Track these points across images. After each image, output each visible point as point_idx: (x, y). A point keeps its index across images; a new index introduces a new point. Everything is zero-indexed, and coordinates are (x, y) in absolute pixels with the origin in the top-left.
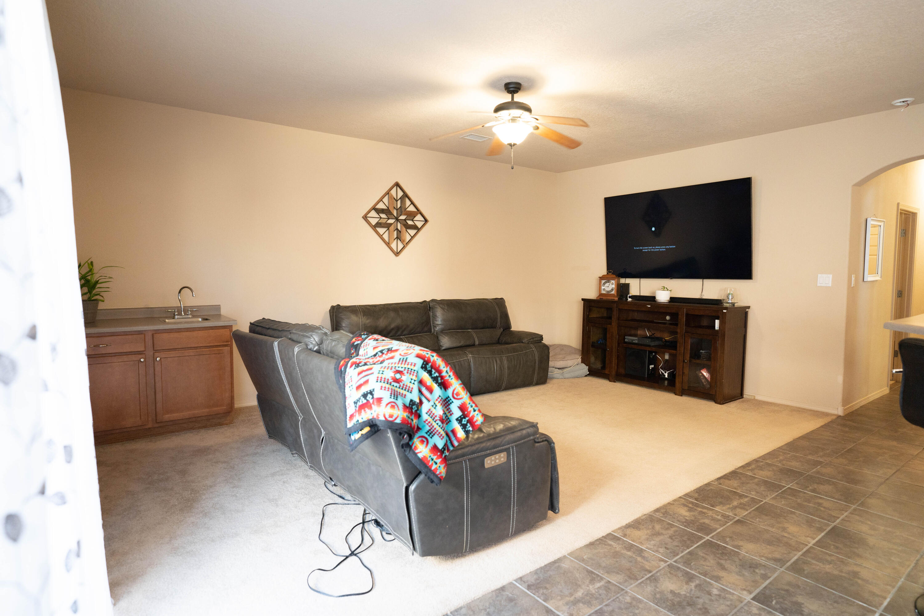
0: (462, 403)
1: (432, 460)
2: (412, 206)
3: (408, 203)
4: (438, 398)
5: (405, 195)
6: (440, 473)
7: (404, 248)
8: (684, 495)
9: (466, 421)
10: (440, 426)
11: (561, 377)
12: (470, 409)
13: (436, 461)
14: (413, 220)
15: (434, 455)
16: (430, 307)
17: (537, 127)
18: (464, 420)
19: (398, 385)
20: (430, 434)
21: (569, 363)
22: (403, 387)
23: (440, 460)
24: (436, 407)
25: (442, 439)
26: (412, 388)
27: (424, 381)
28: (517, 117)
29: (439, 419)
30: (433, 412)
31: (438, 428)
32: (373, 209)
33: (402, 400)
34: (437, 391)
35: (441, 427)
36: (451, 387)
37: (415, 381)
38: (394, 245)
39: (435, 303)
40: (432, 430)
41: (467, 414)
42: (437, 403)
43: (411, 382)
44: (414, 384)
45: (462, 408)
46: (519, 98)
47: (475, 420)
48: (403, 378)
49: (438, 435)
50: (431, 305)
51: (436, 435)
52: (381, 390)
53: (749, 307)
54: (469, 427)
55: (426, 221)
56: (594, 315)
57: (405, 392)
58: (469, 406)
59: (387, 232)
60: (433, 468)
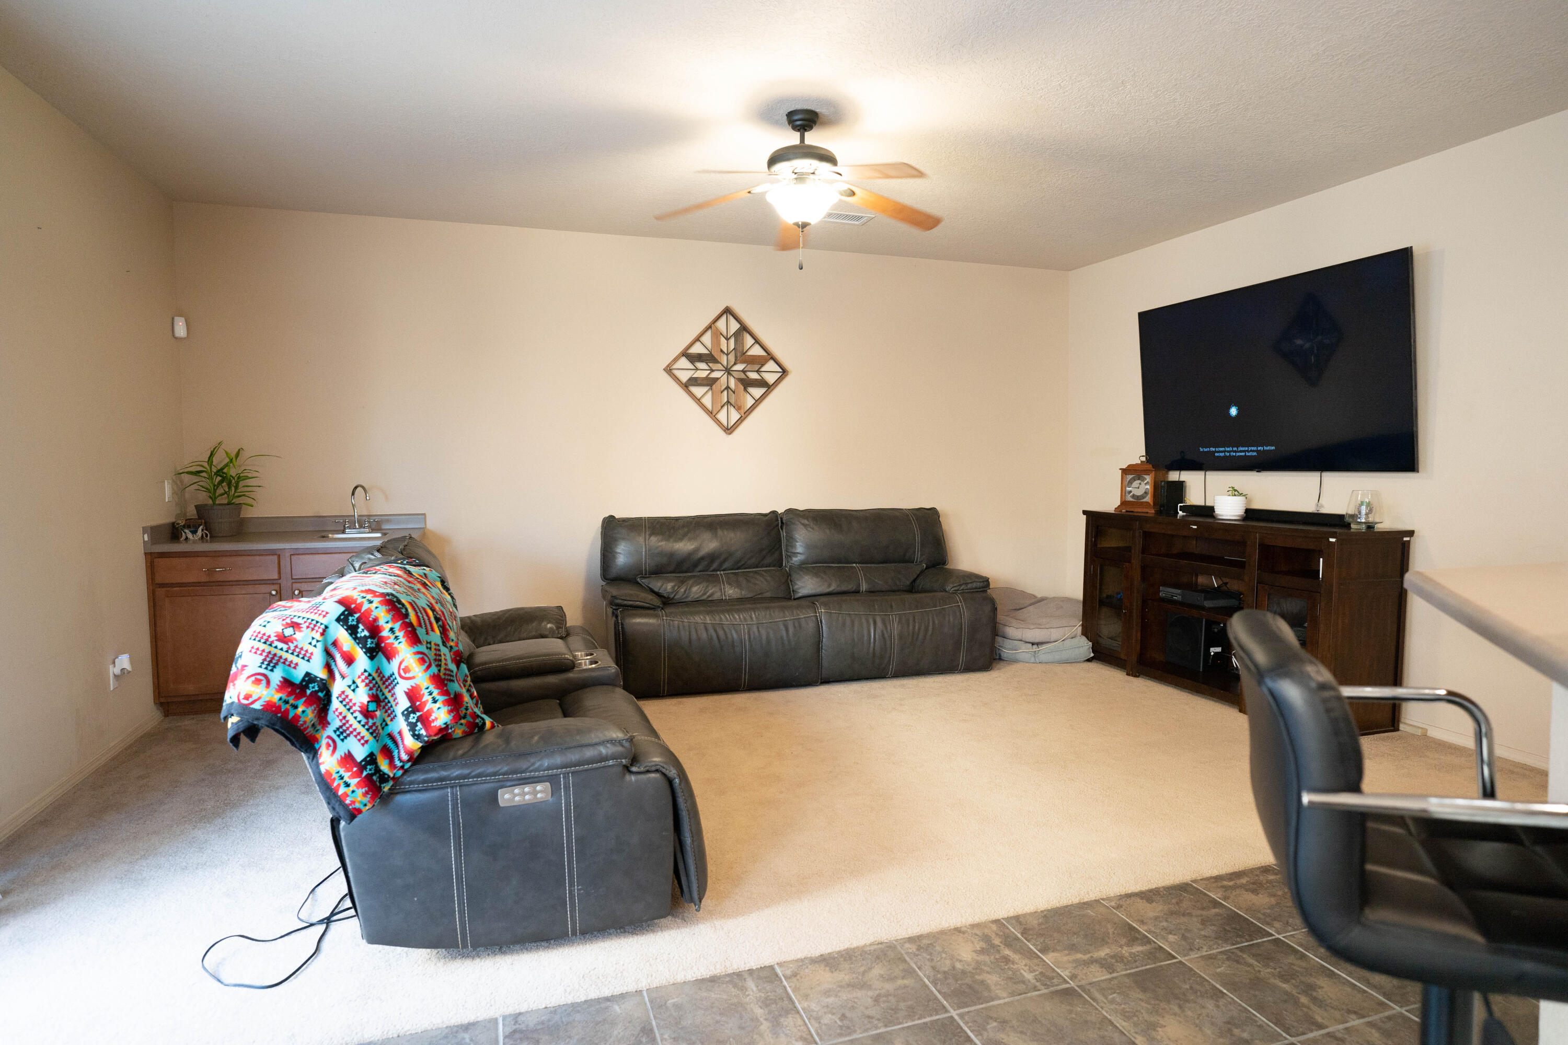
0: (412, 686)
1: (342, 778)
2: (757, 347)
3: (749, 341)
4: (362, 674)
5: (744, 328)
6: (353, 802)
7: (740, 420)
8: (1008, 919)
9: (416, 718)
10: (359, 722)
11: (1033, 660)
12: (427, 697)
13: (349, 781)
14: (758, 371)
15: (347, 770)
16: (782, 523)
17: (849, 191)
18: (412, 715)
19: (285, 647)
20: (342, 733)
21: (1055, 634)
22: (294, 650)
23: (357, 780)
24: (357, 690)
25: (363, 745)
26: (312, 654)
27: (339, 643)
28: (808, 174)
29: (359, 709)
30: (350, 697)
31: (356, 725)
32: (683, 355)
33: (284, 670)
34: (362, 661)
35: (363, 723)
36: (397, 656)
37: (318, 641)
38: (722, 416)
39: (791, 516)
40: (344, 728)
41: (419, 705)
42: (358, 682)
43: (310, 644)
44: (315, 646)
45: (413, 695)
46: (813, 138)
47: (433, 717)
48: (298, 635)
49: (356, 736)
50: (784, 519)
51: (351, 735)
52: (250, 653)
53: (1411, 533)
54: (421, 729)
55: (784, 372)
56: (1111, 542)
57: (295, 660)
58: (426, 692)
59: (710, 393)
60: (340, 793)
